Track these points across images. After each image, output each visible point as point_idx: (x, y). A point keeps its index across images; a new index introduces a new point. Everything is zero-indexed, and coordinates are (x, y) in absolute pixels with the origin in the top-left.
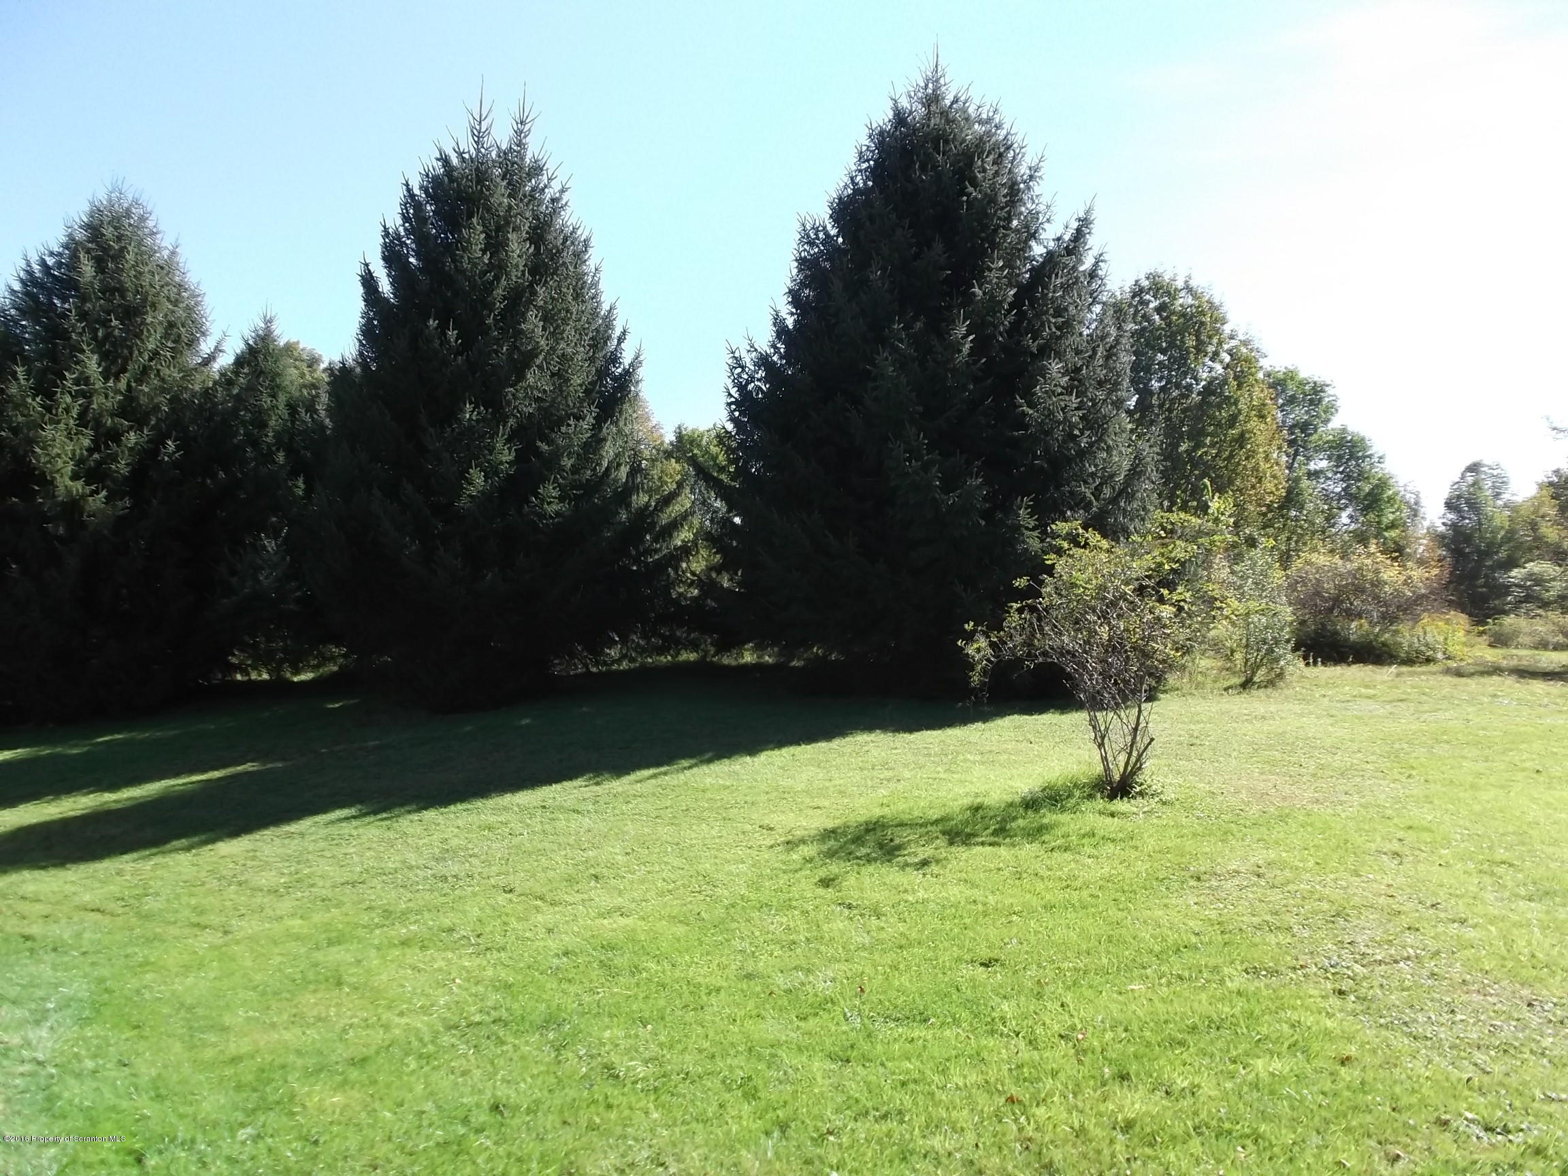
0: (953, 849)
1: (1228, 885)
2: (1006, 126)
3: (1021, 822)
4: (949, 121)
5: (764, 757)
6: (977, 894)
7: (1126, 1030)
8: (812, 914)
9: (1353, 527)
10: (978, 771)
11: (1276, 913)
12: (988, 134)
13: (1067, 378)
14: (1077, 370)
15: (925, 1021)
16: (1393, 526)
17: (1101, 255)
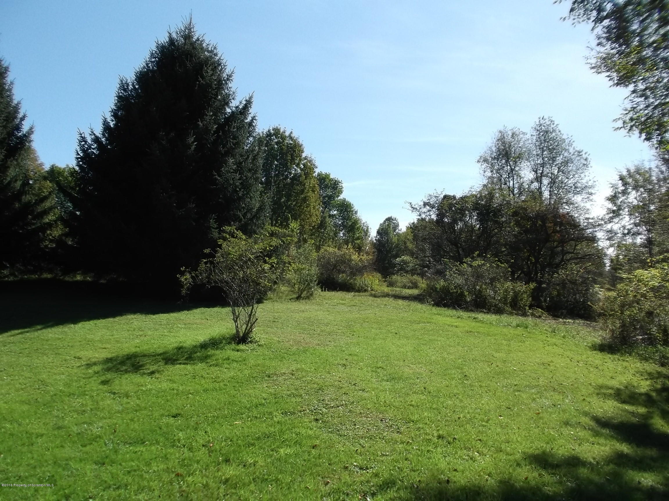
0: (166, 366)
1: (280, 379)
2: (219, 55)
3: (198, 354)
4: (194, 48)
5: (80, 325)
6: (175, 386)
7: (231, 441)
8: (95, 397)
9: (344, 237)
10: (183, 331)
11: (297, 390)
12: (211, 57)
13: (235, 166)
14: (241, 163)
15: (143, 443)
16: (358, 238)
17: (254, 117)
